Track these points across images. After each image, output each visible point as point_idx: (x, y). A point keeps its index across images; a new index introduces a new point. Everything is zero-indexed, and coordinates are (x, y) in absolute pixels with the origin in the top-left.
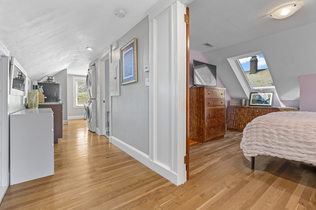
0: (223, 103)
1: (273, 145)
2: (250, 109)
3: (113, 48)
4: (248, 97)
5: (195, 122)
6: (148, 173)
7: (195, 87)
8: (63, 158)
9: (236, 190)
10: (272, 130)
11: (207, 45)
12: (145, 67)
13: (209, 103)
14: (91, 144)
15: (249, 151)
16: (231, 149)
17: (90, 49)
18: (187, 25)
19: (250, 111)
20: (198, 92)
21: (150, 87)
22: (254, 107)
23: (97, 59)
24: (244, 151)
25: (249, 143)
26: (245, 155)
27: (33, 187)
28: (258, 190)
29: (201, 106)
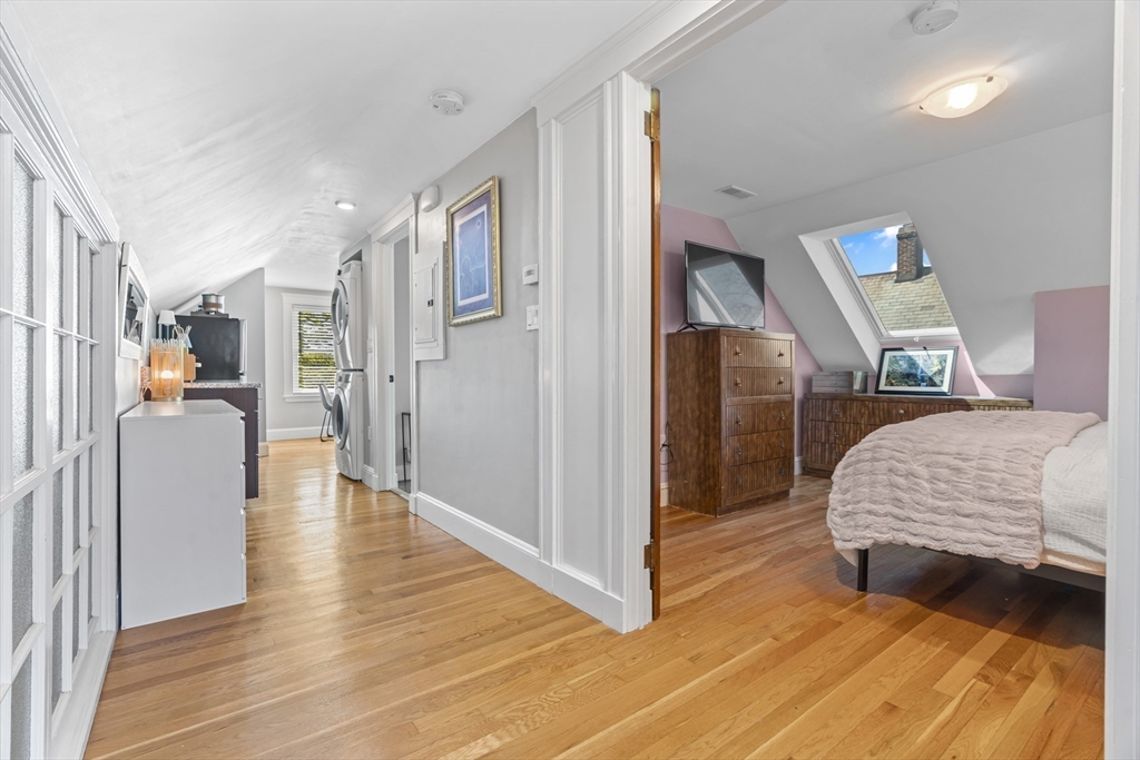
0: (786, 386)
1: (917, 510)
2: (876, 405)
3: (424, 204)
4: (874, 364)
5: (692, 447)
6: (536, 599)
7: (690, 329)
8: (267, 559)
9: (799, 645)
10: (915, 467)
11: (731, 191)
12: (525, 269)
13: (737, 384)
14: (350, 518)
15: (849, 533)
16: (805, 533)
17: (346, 207)
18: (652, 143)
19: (877, 412)
20: (701, 348)
21: (541, 332)
22: (890, 399)
23: (369, 236)
24: (834, 533)
25: (849, 508)
26: (838, 545)
27: (191, 635)
28: (864, 645)
29: (711, 394)
